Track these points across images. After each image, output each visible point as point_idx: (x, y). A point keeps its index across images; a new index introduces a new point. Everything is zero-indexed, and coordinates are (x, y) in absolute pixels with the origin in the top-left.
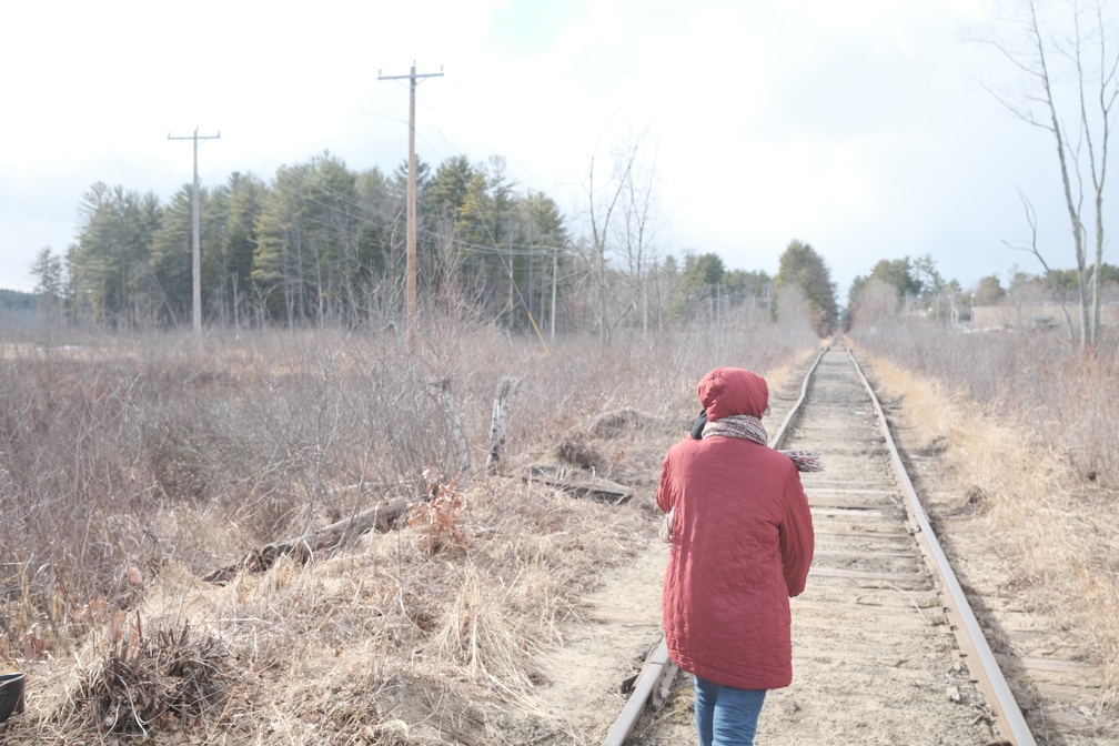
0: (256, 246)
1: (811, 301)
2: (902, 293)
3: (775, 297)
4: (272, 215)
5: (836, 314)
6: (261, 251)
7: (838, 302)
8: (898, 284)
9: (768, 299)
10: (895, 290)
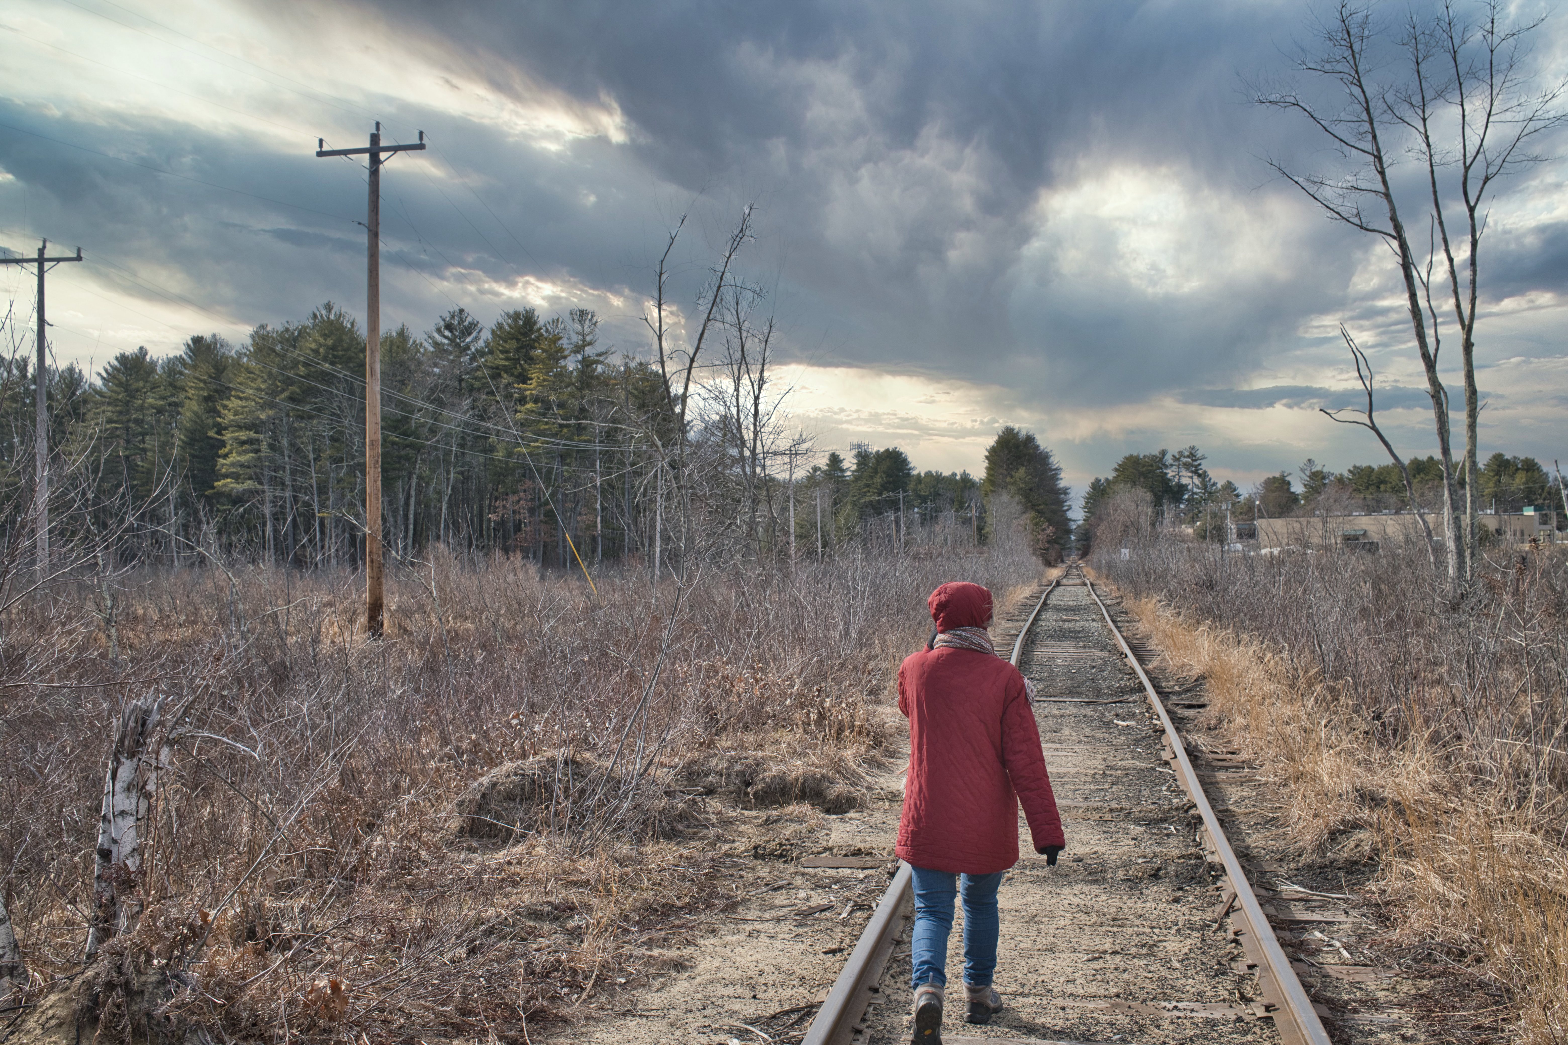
0: (223, 444)
1: (1031, 514)
2: (1158, 502)
3: (983, 510)
4: (246, 399)
5: (1069, 532)
6: (230, 452)
7: (1070, 515)
8: (1152, 489)
9: (974, 513)
10: (1149, 496)
